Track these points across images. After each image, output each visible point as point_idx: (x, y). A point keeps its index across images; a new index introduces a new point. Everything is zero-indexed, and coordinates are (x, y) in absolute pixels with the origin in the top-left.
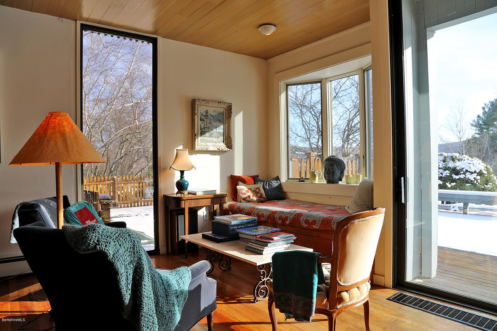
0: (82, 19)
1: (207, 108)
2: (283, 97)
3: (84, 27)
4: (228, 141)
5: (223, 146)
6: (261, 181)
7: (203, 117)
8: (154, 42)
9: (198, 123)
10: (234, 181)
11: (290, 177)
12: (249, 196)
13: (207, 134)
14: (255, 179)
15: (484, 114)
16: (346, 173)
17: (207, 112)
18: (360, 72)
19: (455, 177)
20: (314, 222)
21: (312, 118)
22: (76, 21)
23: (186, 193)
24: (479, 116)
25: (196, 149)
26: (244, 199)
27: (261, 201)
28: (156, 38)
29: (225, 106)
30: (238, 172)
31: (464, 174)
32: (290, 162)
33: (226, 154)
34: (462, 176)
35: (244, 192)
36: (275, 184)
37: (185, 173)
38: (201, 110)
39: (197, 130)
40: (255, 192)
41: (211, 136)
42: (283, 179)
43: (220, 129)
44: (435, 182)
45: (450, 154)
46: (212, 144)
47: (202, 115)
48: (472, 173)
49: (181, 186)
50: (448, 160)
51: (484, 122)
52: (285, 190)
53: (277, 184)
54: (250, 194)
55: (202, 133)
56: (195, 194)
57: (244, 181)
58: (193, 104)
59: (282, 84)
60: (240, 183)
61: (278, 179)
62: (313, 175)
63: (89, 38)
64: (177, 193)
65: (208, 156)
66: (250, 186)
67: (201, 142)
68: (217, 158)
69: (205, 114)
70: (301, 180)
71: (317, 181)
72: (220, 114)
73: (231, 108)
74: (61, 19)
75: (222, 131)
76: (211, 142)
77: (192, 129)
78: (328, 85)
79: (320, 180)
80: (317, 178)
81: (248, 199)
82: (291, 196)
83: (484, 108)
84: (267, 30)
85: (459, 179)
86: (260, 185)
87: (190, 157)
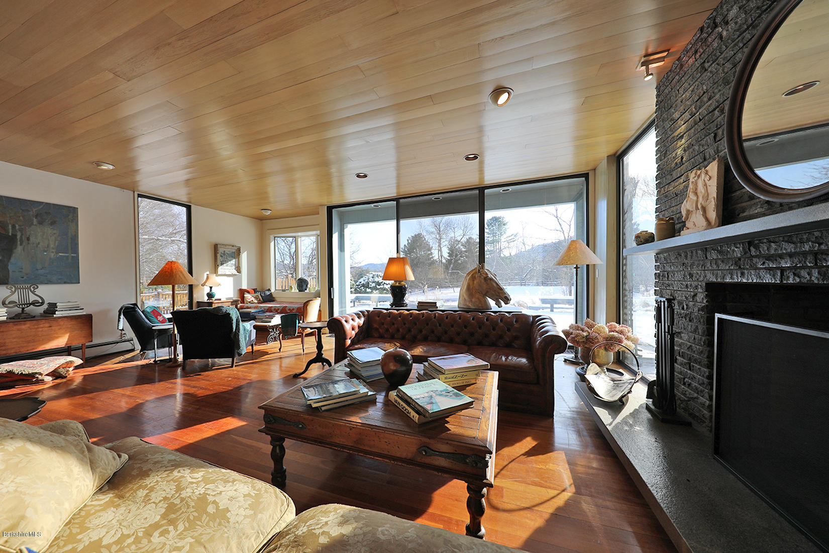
0: (138, 191)
1: (225, 250)
2: (272, 244)
3: (140, 196)
4: (238, 269)
5: (235, 272)
6: (259, 292)
7: (222, 255)
8: (189, 208)
9: (219, 258)
10: (242, 292)
11: (277, 289)
12: (252, 301)
13: (225, 265)
14: (255, 291)
15: (408, 244)
16: (309, 286)
17: (224, 251)
18: (317, 236)
19: (378, 287)
20: (293, 309)
21: (285, 247)
22: (134, 192)
23: (214, 299)
24: (405, 245)
25: (219, 274)
26: (249, 302)
27: (259, 303)
28: (190, 206)
29: (236, 248)
30: (244, 287)
31: (383, 285)
32: (277, 281)
33: (235, 276)
34: (382, 286)
35: (249, 298)
36: (268, 293)
37: (213, 288)
38: (221, 250)
39: (219, 262)
40: (256, 298)
41: (227, 266)
42: (273, 290)
43: (233, 261)
44: (348, 290)
45: (376, 273)
46: (228, 270)
47: (221, 253)
48: (387, 284)
49: (210, 296)
50: (375, 276)
51: (408, 249)
52: (274, 296)
53: (269, 293)
54: (253, 299)
55: (222, 264)
56: (220, 300)
57: (248, 292)
58: (216, 247)
59: (272, 237)
60: (246, 293)
61: (269, 290)
62: (291, 288)
63: (144, 203)
64: (208, 300)
65: (226, 277)
66: (253, 295)
67: (221, 269)
68: (231, 279)
69: (223, 253)
70: (284, 291)
71: (293, 291)
72: (233, 252)
73: (240, 250)
74: (123, 190)
75: (234, 263)
76: (228, 269)
77: (215, 261)
78: (299, 239)
79: (295, 290)
80: (293, 289)
81: (252, 302)
82: (278, 299)
83: (408, 240)
84: (266, 212)
85: (381, 288)
86: (258, 294)
87: (216, 277)
